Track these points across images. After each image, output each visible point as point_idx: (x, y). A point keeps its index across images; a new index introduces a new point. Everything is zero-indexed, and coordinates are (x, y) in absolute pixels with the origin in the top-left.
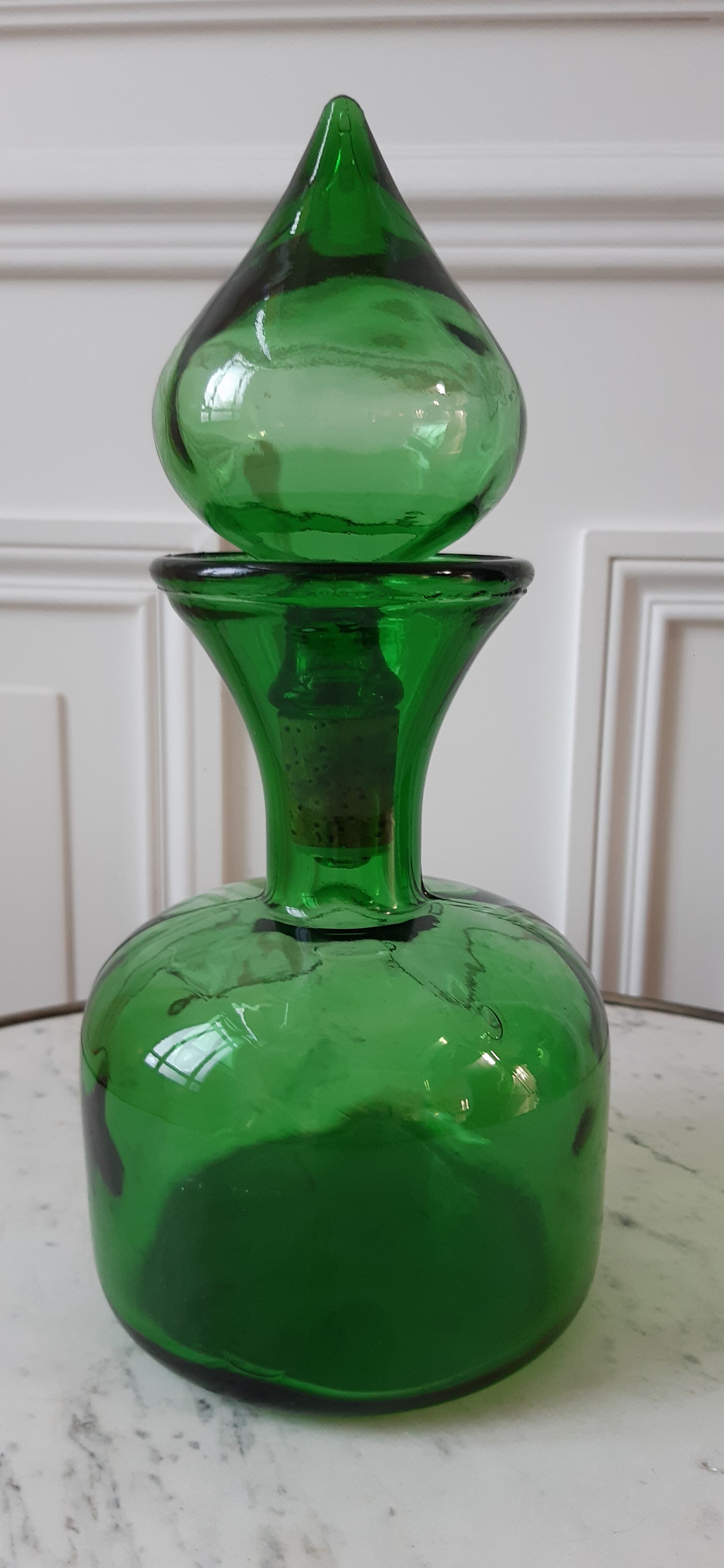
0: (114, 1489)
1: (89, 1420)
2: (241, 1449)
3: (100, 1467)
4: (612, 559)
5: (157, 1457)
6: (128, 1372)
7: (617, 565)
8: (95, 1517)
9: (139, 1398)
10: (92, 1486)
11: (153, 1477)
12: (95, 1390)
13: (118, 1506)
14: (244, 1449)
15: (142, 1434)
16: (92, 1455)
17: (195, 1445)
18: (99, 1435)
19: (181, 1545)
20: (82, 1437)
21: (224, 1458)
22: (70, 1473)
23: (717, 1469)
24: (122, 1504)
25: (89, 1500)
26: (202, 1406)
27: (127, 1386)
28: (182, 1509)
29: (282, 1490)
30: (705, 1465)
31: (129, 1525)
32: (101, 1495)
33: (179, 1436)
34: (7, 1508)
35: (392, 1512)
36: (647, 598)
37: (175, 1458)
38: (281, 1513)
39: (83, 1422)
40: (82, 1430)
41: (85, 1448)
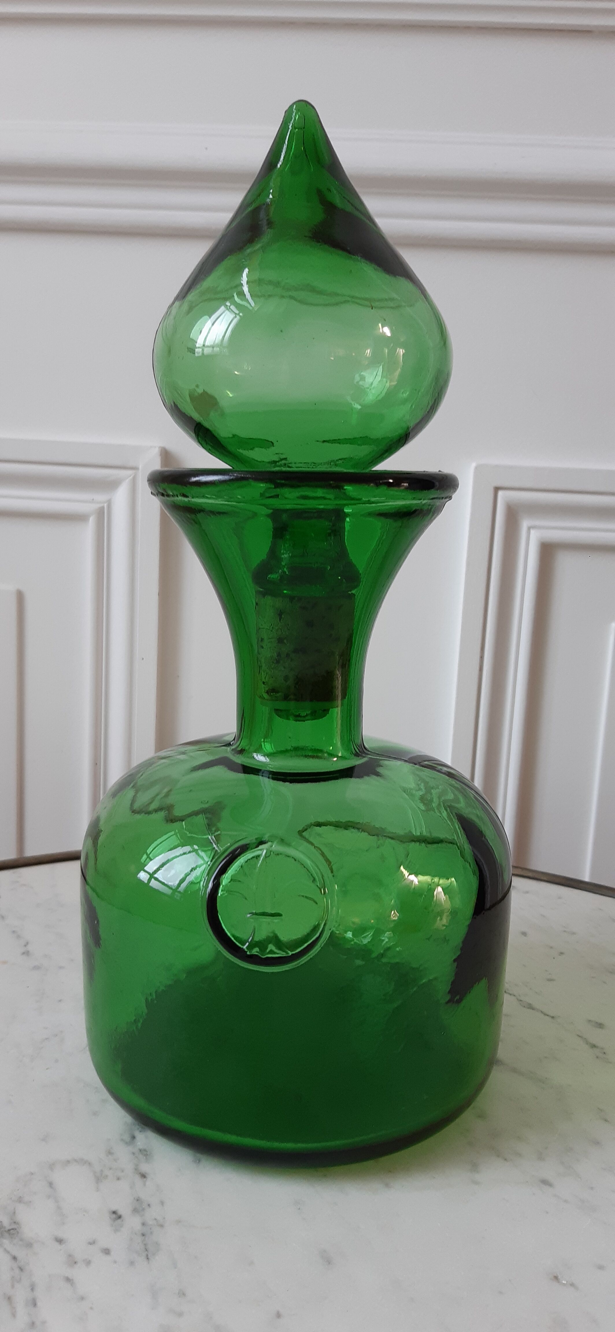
0: (32, 1290)
1: (14, 1226)
2: (147, 1255)
3: (21, 1269)
4: (497, 489)
5: (72, 1261)
6: (51, 1184)
7: (500, 493)
8: (14, 1315)
10: (13, 1286)
11: (68, 1280)
12: (20, 1200)
13: (35, 1305)
14: (149, 1257)
15: (60, 1241)
16: (15, 1258)
17: (107, 1252)
18: (21, 1240)
20: (6, 1242)
21: (132, 1263)
23: (567, 1282)
24: (39, 1304)
25: (9, 1298)
26: (114, 1216)
27: (49, 1197)
28: (91, 1308)
29: (182, 1294)
30: (556, 1278)
31: (44, 1323)
32: (21, 1295)
33: (92, 1243)
35: (278, 1315)
36: (525, 524)
37: (88, 1263)
38: (180, 1314)
39: (8, 1227)
40: (6, 1235)
41: (8, 1252)
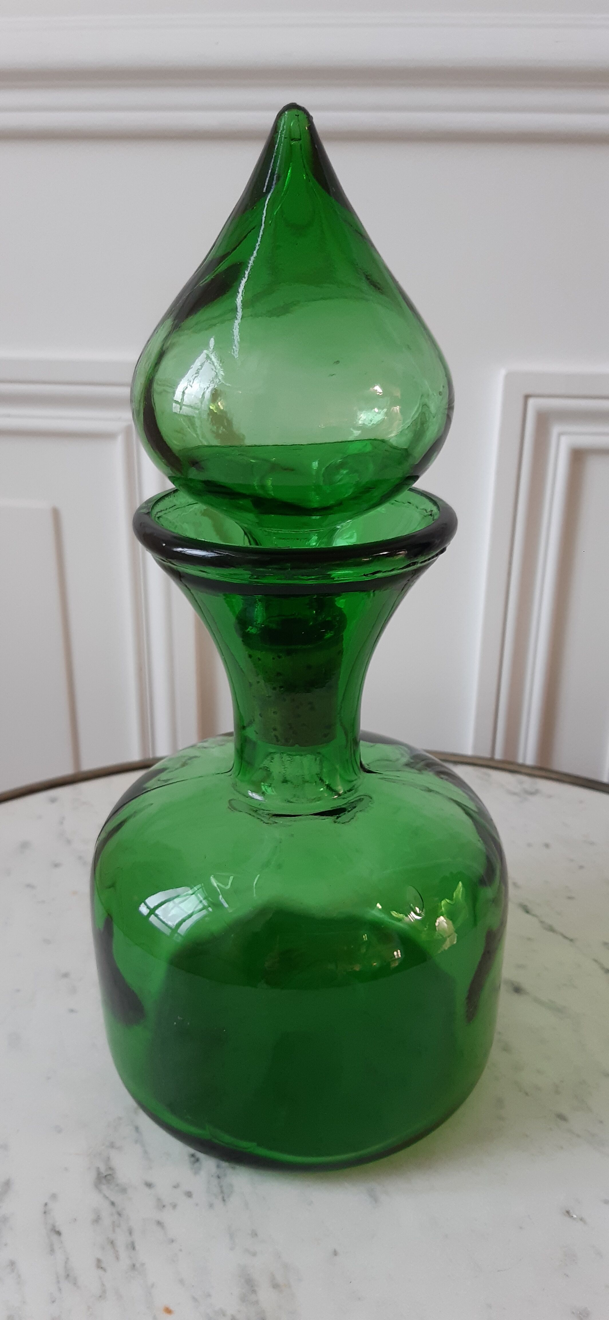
0: (130, 1233)
1: (110, 1172)
2: (223, 1198)
3: (119, 1214)
4: (527, 397)
5: (161, 1206)
6: (137, 1129)
7: (531, 402)
8: (117, 1258)
9: (146, 1152)
10: (114, 1231)
11: (159, 1223)
12: (112, 1145)
13: (134, 1248)
14: (225, 1198)
15: (149, 1185)
16: (113, 1204)
17: (189, 1194)
18: (117, 1185)
19: (182, 1282)
20: (104, 1187)
21: (211, 1206)
22: (97, 1220)
23: (577, 1216)
24: (137, 1247)
25: (112, 1243)
26: (193, 1159)
27: (136, 1142)
28: (181, 1250)
29: (254, 1234)
30: (568, 1212)
31: (143, 1264)
32: (121, 1240)
33: (176, 1187)
34: (52, 1251)
35: (335, 1253)
36: (556, 429)
37: (174, 1206)
38: (254, 1254)
39: (105, 1174)
40: (104, 1181)
41: (107, 1198)
